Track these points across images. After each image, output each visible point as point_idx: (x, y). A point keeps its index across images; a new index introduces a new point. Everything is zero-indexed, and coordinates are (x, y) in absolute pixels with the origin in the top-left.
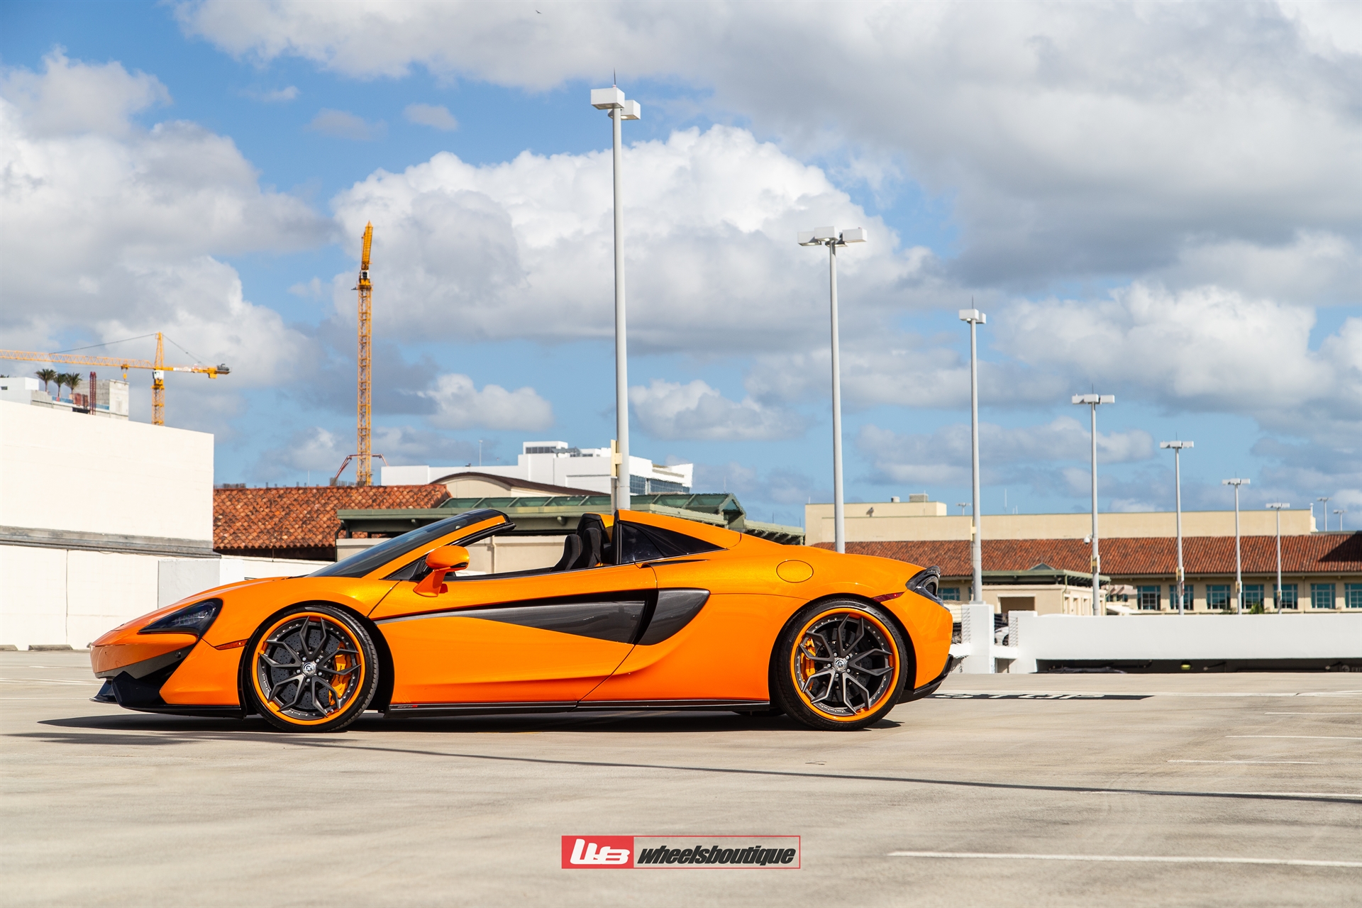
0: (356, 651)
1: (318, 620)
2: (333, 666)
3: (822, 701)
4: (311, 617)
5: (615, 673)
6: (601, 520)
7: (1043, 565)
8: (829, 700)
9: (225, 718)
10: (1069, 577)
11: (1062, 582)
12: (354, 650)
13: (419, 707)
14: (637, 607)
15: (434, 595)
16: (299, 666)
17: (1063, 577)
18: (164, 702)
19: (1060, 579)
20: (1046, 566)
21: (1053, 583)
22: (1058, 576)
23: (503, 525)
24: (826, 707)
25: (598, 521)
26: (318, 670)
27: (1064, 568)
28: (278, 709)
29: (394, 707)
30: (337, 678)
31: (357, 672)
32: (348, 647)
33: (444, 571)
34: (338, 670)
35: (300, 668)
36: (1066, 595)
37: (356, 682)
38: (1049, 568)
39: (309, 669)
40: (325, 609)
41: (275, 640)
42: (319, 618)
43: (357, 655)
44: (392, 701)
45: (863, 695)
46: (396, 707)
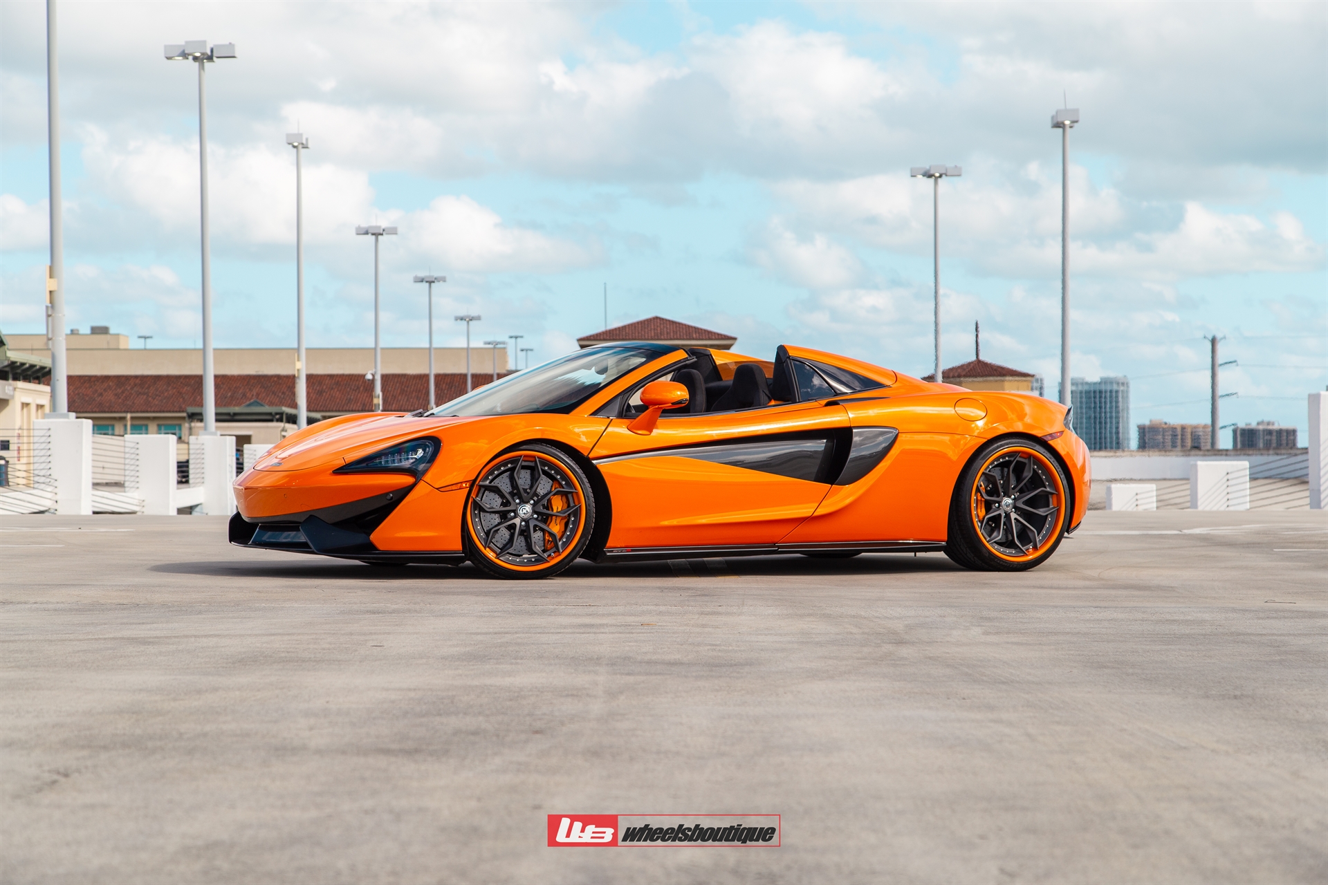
0: (574, 491)
1: (532, 459)
2: (549, 506)
3: (995, 542)
4: (525, 456)
5: (815, 514)
6: (711, 355)
7: (256, 402)
8: (1004, 541)
9: (439, 565)
10: (287, 414)
11: (280, 420)
12: (572, 488)
13: (632, 551)
14: (819, 445)
15: (648, 433)
16: (514, 509)
17: (281, 414)
18: (376, 549)
19: (278, 417)
20: (258, 403)
21: (271, 421)
22: (277, 414)
23: (686, 359)
24: (999, 547)
25: (708, 355)
26: (535, 512)
27: (283, 405)
28: (495, 555)
29: (609, 551)
30: (554, 521)
31: (577, 513)
32: (564, 486)
33: (661, 408)
34: (555, 511)
35: (514, 511)
36: (284, 433)
37: (576, 524)
38: (262, 405)
39: (524, 511)
40: (538, 447)
41: (487, 482)
42: (534, 457)
43: (574, 495)
44: (608, 544)
45: (1030, 534)
46: (612, 551)
